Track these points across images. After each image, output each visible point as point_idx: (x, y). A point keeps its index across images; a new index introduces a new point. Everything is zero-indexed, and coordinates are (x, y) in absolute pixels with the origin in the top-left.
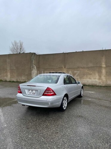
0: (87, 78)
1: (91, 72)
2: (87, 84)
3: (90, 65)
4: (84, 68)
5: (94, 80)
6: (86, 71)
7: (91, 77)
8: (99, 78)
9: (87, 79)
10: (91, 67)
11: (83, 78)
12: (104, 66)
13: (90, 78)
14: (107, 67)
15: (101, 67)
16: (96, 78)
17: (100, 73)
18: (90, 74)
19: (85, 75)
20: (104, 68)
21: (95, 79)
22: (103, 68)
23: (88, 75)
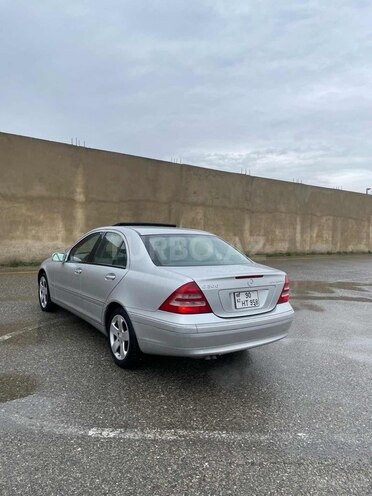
0: (27, 238)
1: (42, 217)
2: (26, 259)
3: (39, 190)
4: (13, 198)
5: (51, 244)
6: (24, 211)
7: (40, 234)
8: (67, 238)
9: (25, 241)
10: (42, 198)
11: (13, 238)
12: (80, 197)
13: (36, 238)
14: (89, 201)
15: (71, 201)
16: (57, 238)
17: (69, 219)
18: (38, 224)
19: (20, 227)
20: (81, 203)
21: (53, 239)
22: (78, 205)
23: (29, 228)
